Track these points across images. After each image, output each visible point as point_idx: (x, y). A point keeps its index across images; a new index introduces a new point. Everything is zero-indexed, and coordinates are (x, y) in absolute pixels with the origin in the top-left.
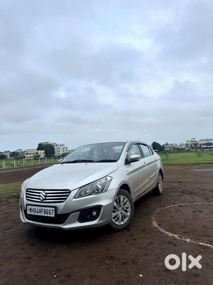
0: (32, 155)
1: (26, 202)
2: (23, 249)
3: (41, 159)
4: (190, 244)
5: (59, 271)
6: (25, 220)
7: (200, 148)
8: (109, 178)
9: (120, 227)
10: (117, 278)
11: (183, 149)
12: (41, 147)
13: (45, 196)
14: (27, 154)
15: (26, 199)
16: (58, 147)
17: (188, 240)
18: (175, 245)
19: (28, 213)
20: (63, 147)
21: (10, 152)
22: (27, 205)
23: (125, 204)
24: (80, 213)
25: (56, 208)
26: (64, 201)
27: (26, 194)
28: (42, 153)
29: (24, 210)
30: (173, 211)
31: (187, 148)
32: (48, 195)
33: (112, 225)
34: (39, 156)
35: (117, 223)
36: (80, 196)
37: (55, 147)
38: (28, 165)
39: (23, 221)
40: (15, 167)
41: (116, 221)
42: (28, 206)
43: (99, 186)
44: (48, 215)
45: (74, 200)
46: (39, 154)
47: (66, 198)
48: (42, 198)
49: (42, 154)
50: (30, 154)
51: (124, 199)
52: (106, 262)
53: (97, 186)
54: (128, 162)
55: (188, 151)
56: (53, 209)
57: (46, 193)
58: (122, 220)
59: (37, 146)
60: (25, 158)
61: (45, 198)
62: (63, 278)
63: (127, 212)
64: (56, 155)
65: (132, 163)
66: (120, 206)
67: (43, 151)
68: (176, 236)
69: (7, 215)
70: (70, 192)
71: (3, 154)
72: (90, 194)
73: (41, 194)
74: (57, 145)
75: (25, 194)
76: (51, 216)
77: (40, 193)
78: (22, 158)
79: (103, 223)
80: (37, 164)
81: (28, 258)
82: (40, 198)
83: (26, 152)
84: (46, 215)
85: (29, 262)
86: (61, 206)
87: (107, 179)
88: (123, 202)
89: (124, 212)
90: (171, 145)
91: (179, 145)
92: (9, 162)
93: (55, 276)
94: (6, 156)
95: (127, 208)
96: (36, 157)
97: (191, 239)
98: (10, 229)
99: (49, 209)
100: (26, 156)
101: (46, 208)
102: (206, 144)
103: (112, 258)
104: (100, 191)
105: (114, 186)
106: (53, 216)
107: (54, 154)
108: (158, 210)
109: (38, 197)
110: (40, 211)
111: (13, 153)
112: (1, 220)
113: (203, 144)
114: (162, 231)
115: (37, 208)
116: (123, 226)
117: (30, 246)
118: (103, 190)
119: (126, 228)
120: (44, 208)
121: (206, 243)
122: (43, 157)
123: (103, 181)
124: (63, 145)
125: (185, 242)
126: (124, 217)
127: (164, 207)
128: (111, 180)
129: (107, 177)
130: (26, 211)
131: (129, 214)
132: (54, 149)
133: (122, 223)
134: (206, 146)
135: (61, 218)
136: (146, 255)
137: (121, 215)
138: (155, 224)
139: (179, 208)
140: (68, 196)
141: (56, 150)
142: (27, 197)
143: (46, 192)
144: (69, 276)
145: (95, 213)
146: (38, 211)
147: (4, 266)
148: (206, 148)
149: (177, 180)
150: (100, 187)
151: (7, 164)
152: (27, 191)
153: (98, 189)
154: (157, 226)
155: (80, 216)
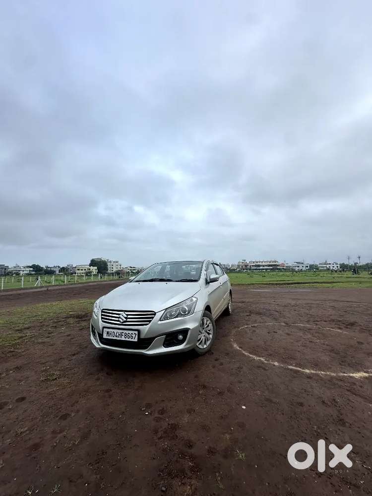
0: (84, 271)
1: (101, 324)
2: (98, 379)
3: (94, 275)
4: (279, 367)
5: (149, 406)
6: (99, 345)
7: (250, 269)
8: (194, 299)
9: (204, 351)
10: (219, 412)
11: (234, 270)
12: (93, 263)
13: (126, 318)
14: (79, 270)
15: (102, 321)
16: (112, 264)
17: (276, 364)
18: (265, 370)
19: (104, 337)
20: (117, 264)
21: (59, 267)
22: (104, 327)
23: (208, 326)
24: (166, 337)
25: (138, 331)
26: (148, 324)
27: (102, 315)
28: (94, 269)
29: (99, 334)
30: (248, 331)
31: (238, 269)
32: (129, 317)
33: (197, 349)
34: (90, 272)
35: (200, 346)
36: (166, 318)
37: (109, 264)
38: (80, 281)
39: (97, 346)
40: (65, 283)
41: (200, 344)
42: (105, 329)
43: (185, 307)
44: (130, 340)
45: (160, 322)
46: (91, 270)
47: (151, 321)
48: (123, 320)
49: (94, 271)
50: (82, 270)
51: (207, 321)
52: (201, 392)
53: (183, 308)
54: (208, 282)
55: (239, 272)
56: (137, 332)
57: (127, 315)
58: (205, 343)
59: (90, 262)
60: (75, 274)
61: (125, 320)
62: (157, 415)
63: (209, 334)
64: (109, 271)
65: (210, 284)
66: (203, 329)
67: (96, 268)
68: (262, 359)
69: (69, 338)
70: (155, 314)
71: (52, 269)
72: (177, 317)
73: (121, 316)
74: (110, 262)
75: (100, 314)
76: (133, 340)
77: (119, 314)
78: (72, 274)
79: (189, 347)
80: (89, 280)
81: (108, 391)
82: (120, 319)
83: (77, 268)
84: (127, 339)
85: (110, 396)
86: (145, 329)
87: (192, 300)
88: (206, 324)
89: (207, 335)
90: (224, 265)
91: (230, 266)
92: (59, 278)
93: (147, 413)
94: (55, 272)
95: (209, 331)
96: (88, 274)
97: (278, 362)
98: (76, 355)
99: (130, 332)
100: (77, 272)
101: (127, 332)
102: (256, 266)
103: (204, 387)
104: (187, 313)
105: (200, 308)
106: (136, 340)
107: (107, 270)
108: (234, 332)
109: (117, 319)
110: (121, 335)
111: (63, 268)
112: (63, 344)
113: (253, 266)
114: (246, 354)
115: (115, 331)
116: (206, 350)
117: (106, 375)
118: (189, 312)
119: (209, 351)
120: (125, 331)
121: (294, 366)
122: (95, 273)
123: (188, 303)
124: (117, 262)
125: (274, 365)
126: (207, 340)
127: (239, 328)
128: (197, 301)
129: (193, 298)
130: (101, 336)
131: (211, 336)
132: (108, 265)
133: (205, 346)
134: (256, 268)
135: (145, 342)
136: (240, 382)
137: (204, 338)
138: (236, 346)
139: (254, 329)
140: (153, 318)
141: (109, 266)
142: (102, 318)
143: (126, 313)
144: (162, 412)
145: (181, 337)
146: (117, 335)
147: (79, 402)
148: (256, 269)
149: (240, 300)
150: (187, 309)
151: (56, 280)
152: (102, 312)
153: (185, 311)
154: (239, 348)
155: (166, 340)
